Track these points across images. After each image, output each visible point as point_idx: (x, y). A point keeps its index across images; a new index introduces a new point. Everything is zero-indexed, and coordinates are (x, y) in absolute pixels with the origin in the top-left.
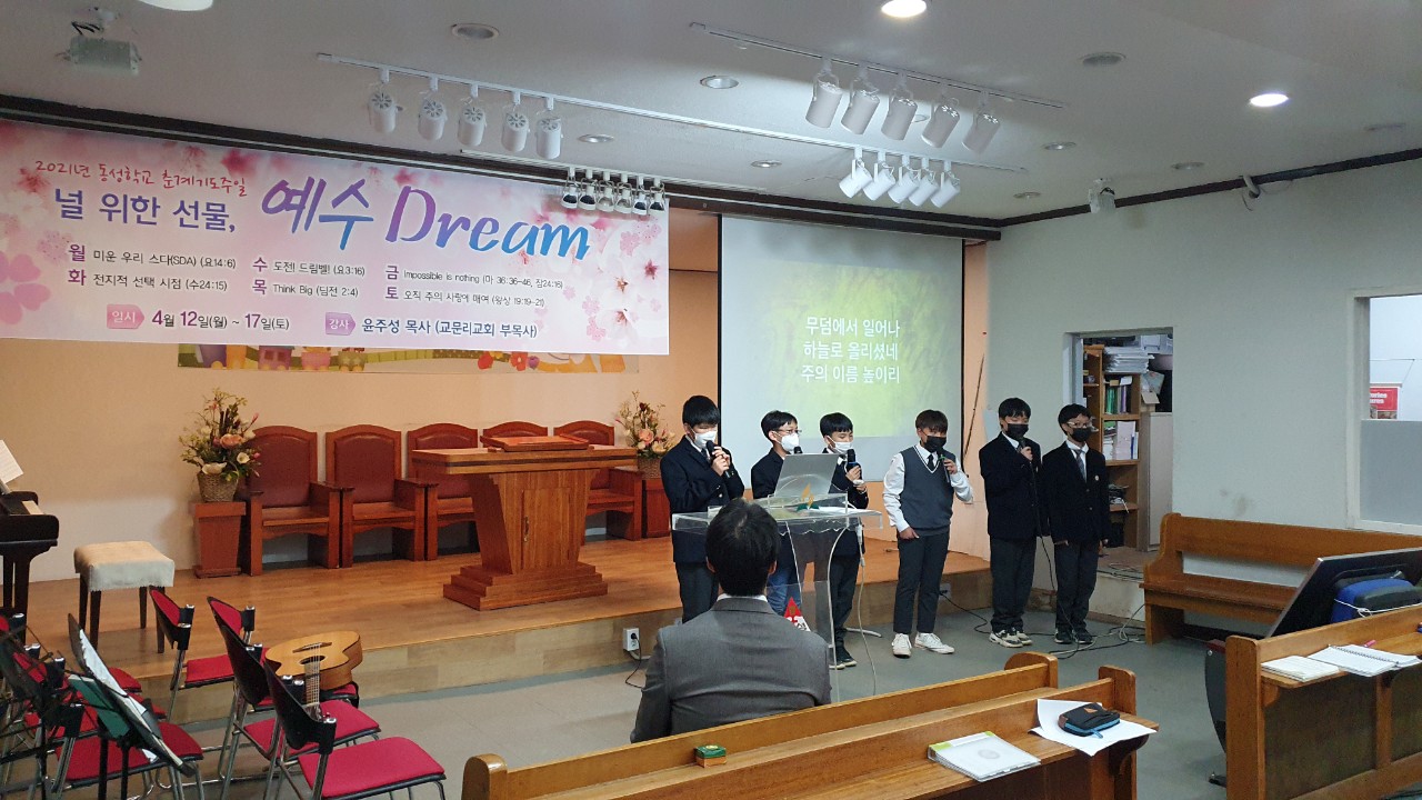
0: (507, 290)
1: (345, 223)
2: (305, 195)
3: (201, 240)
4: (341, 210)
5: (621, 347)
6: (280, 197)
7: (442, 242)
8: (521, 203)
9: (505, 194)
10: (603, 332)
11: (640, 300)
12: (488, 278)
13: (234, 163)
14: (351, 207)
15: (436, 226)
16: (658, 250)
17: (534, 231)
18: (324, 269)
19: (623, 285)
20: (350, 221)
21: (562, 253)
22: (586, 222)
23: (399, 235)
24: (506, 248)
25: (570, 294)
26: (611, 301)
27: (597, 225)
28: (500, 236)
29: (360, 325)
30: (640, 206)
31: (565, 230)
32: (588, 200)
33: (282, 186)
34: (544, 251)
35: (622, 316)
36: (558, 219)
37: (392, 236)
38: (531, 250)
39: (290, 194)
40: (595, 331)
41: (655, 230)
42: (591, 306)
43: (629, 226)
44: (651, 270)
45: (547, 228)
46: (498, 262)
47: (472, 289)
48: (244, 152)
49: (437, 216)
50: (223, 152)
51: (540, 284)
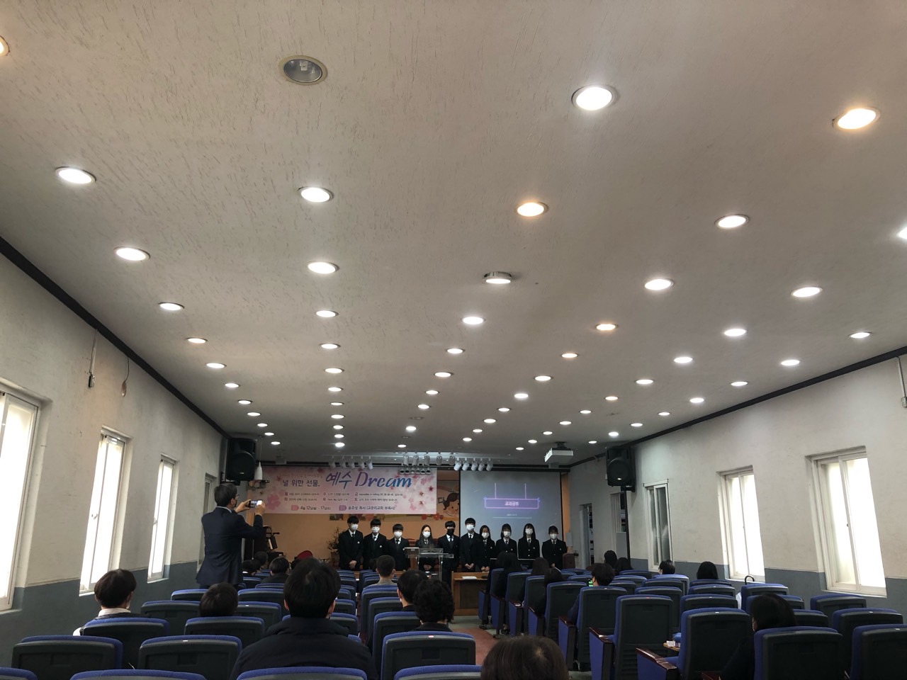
0: (387, 497)
1: (344, 483)
2: (336, 476)
3: (312, 489)
4: (345, 479)
5: (421, 512)
6: (330, 477)
7: (369, 485)
8: (391, 474)
9: (387, 471)
10: (415, 508)
11: (427, 498)
12: (382, 494)
13: (320, 471)
14: (347, 478)
15: (368, 481)
16: (434, 483)
17: (395, 480)
18: (339, 494)
19: (421, 494)
20: (346, 482)
21: (403, 486)
22: (411, 477)
23: (359, 484)
24: (387, 486)
25: (405, 497)
26: (417, 499)
27: (414, 477)
28: (385, 482)
29: (348, 508)
30: (423, 472)
31: (404, 479)
32: (407, 471)
33: (331, 475)
34: (398, 486)
35: (421, 503)
36: (402, 476)
37: (356, 485)
38: (394, 486)
39: (332, 476)
40: (413, 507)
41: (432, 477)
42: (411, 500)
43: (423, 477)
44: (431, 489)
45: (399, 479)
46: (385, 489)
47: (377, 497)
48: (322, 467)
49: (369, 478)
50: (317, 468)
51: (396, 495)
